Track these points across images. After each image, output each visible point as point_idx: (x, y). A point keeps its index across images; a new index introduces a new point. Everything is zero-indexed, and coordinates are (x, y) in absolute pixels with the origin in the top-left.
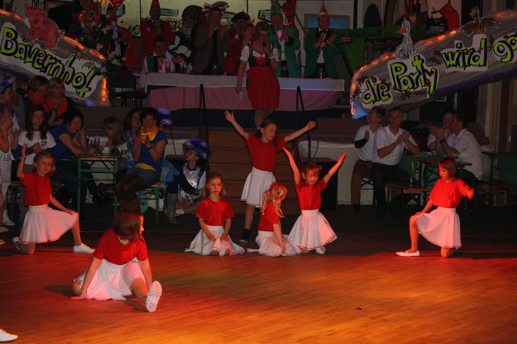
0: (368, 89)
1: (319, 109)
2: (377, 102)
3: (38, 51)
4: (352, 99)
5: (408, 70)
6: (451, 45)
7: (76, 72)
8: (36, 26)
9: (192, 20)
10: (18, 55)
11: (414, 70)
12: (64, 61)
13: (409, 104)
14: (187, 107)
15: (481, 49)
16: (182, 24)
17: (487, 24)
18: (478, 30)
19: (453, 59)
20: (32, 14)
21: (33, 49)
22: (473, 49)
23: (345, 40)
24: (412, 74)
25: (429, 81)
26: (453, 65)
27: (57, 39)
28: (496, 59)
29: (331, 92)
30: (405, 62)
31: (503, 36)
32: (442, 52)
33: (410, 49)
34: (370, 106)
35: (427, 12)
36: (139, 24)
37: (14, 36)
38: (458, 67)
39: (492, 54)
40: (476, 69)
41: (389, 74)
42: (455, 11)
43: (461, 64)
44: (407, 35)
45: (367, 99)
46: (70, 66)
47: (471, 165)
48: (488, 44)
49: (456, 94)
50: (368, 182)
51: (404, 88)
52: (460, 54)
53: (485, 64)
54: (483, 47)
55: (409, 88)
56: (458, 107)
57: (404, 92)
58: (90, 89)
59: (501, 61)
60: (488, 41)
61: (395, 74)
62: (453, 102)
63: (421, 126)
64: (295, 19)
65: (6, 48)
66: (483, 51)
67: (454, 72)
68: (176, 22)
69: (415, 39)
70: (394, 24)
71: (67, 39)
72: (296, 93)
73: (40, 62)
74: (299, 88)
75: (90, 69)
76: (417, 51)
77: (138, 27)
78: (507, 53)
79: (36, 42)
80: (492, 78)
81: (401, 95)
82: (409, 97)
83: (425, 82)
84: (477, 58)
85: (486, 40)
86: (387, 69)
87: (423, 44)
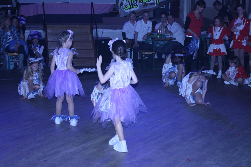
1: (105, 13)
2: (131, 9)
4: (120, 8)
14: (39, 13)
45: (126, 7)
47: (176, 39)
49: (170, 4)
50: (128, 48)
51: (144, 1)
55: (146, 1)
63: (152, 20)
72: (90, 6)
74: (92, 3)
81: (143, 5)
82: (146, 6)
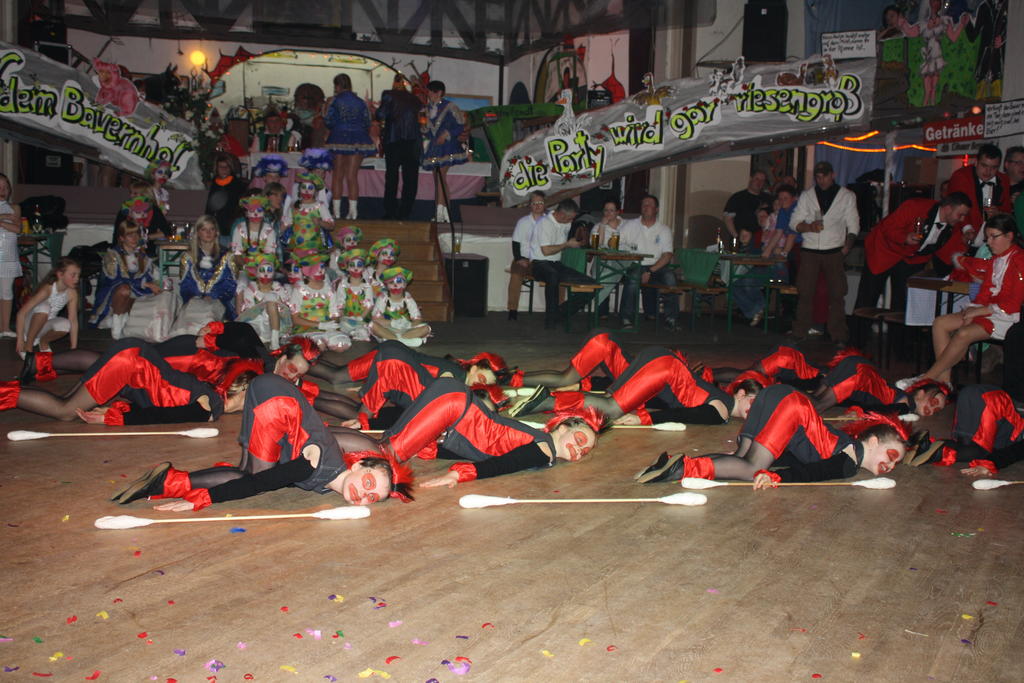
0: (522, 172)
1: (462, 198)
3: (110, 119)
4: (502, 185)
5: (570, 147)
6: (620, 118)
7: (160, 146)
8: (108, 87)
9: (306, 101)
10: (84, 122)
11: (576, 149)
12: (144, 132)
13: (569, 190)
15: (656, 123)
16: (295, 105)
17: (663, 93)
18: (653, 100)
19: (623, 135)
20: (101, 71)
21: (104, 116)
22: (647, 124)
23: (490, 117)
24: (574, 153)
25: (594, 161)
26: (623, 143)
27: (135, 106)
28: (673, 135)
29: (476, 177)
30: (565, 138)
31: (681, 108)
32: (611, 126)
33: (571, 123)
35: (586, 86)
36: (243, 105)
37: (79, 97)
38: (629, 144)
39: (669, 128)
40: (650, 148)
41: (545, 154)
42: (620, 84)
43: (633, 141)
44: (568, 106)
45: (520, 184)
46: (153, 138)
48: (665, 117)
50: (524, 283)
51: (565, 170)
52: (631, 128)
54: (658, 120)
55: (570, 170)
57: (564, 175)
58: (178, 168)
59: (680, 138)
60: (664, 114)
61: (554, 153)
62: (620, 191)
65: (69, 113)
66: (658, 126)
67: (624, 151)
68: (286, 103)
69: (578, 112)
70: (547, 100)
71: (147, 104)
73: (114, 132)
75: (178, 143)
76: (581, 125)
78: (686, 129)
79: (107, 107)
80: (669, 158)
81: (560, 179)
82: (570, 181)
83: (590, 163)
84: (651, 134)
85: (662, 113)
86: (544, 148)
87: (587, 118)
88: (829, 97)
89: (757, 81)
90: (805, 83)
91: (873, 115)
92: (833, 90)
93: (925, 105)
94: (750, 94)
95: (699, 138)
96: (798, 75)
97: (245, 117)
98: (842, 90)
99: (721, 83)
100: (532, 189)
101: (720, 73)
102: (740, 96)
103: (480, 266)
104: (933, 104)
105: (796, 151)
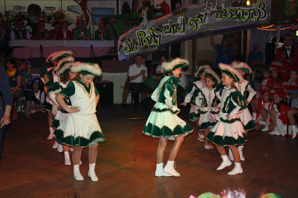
0: (127, 45)
1: (102, 56)
4: (119, 50)
5: (146, 34)
6: (167, 22)
9: (32, 12)
11: (149, 35)
13: (147, 52)
14: (33, 57)
15: (181, 24)
16: (28, 14)
17: (184, 11)
18: (180, 14)
19: (168, 29)
22: (178, 24)
23: (114, 20)
24: (148, 37)
25: (156, 40)
26: (168, 32)
28: (189, 28)
29: (107, 47)
30: (146, 31)
31: (192, 17)
32: (163, 25)
33: (146, 24)
34: (128, 54)
35: (153, 5)
36: (5, 14)
38: (171, 33)
39: (187, 26)
40: (180, 34)
41: (136, 38)
42: (168, 5)
43: (172, 31)
44: (145, 17)
45: (127, 50)
48: (185, 21)
49: (170, 47)
50: (129, 92)
51: (145, 44)
52: (171, 26)
53: (184, 31)
54: (182, 23)
55: (147, 44)
56: (171, 53)
57: (144, 46)
59: (192, 30)
60: (185, 20)
61: (140, 37)
62: (169, 51)
63: (154, 63)
64: (87, 10)
66: (182, 25)
67: (169, 36)
68: (24, 13)
69: (149, 19)
70: (137, 12)
72: (90, 48)
74: (91, 46)
76: (150, 25)
77: (4, 16)
78: (194, 26)
80: (187, 38)
81: (143, 48)
82: (147, 48)
83: (155, 41)
84: (180, 28)
85: (184, 19)
86: (135, 35)
87: (153, 22)
88: (253, 11)
89: (223, 5)
90: (242, 5)
91: (271, 18)
92: (254, 8)
93: (290, 15)
94: (220, 11)
95: (200, 29)
96: (240, 2)
97: (5, 20)
98: (258, 8)
99: (208, 6)
100: (132, 52)
101: (207, 2)
102: (216, 12)
103: (110, 85)
104: (294, 15)
105: (243, 32)
